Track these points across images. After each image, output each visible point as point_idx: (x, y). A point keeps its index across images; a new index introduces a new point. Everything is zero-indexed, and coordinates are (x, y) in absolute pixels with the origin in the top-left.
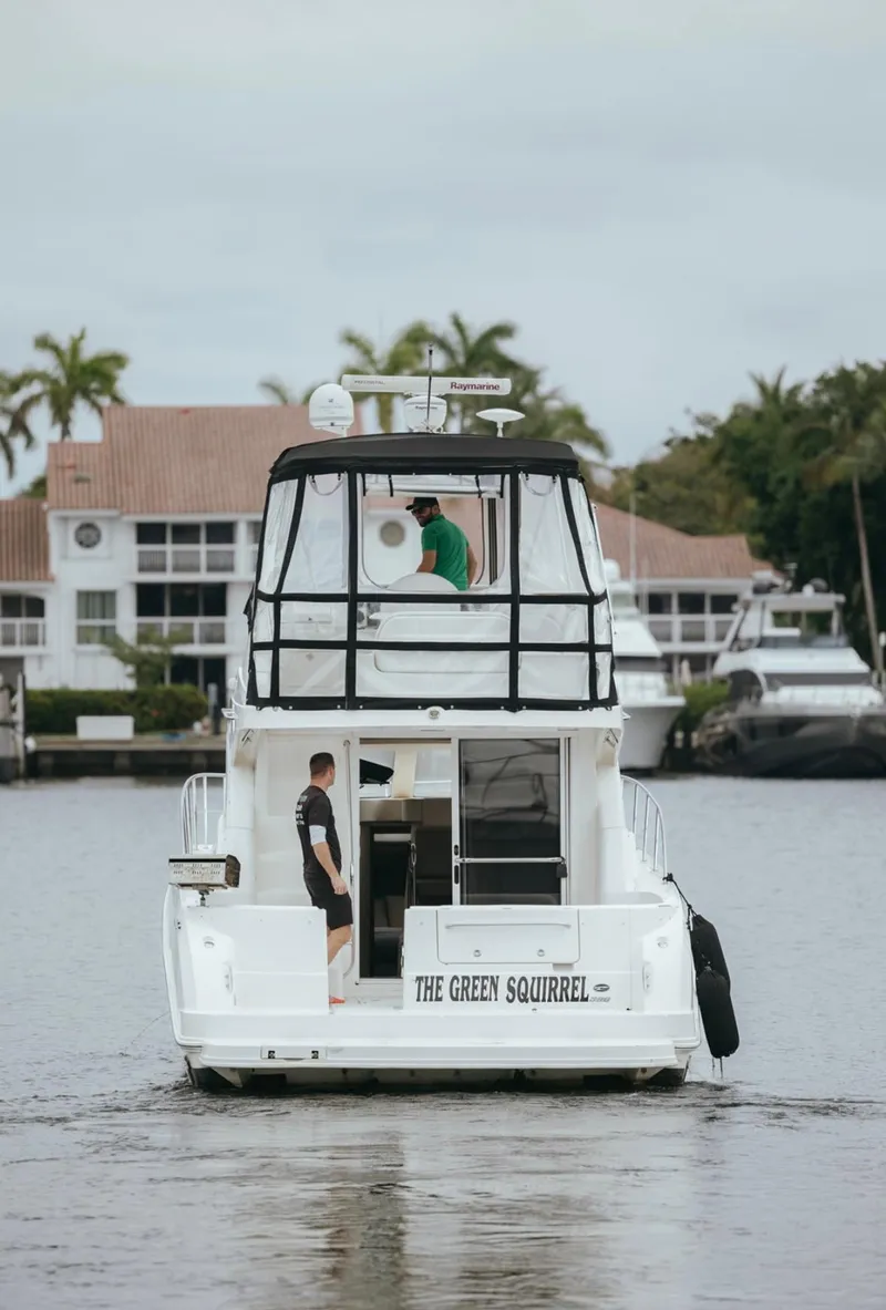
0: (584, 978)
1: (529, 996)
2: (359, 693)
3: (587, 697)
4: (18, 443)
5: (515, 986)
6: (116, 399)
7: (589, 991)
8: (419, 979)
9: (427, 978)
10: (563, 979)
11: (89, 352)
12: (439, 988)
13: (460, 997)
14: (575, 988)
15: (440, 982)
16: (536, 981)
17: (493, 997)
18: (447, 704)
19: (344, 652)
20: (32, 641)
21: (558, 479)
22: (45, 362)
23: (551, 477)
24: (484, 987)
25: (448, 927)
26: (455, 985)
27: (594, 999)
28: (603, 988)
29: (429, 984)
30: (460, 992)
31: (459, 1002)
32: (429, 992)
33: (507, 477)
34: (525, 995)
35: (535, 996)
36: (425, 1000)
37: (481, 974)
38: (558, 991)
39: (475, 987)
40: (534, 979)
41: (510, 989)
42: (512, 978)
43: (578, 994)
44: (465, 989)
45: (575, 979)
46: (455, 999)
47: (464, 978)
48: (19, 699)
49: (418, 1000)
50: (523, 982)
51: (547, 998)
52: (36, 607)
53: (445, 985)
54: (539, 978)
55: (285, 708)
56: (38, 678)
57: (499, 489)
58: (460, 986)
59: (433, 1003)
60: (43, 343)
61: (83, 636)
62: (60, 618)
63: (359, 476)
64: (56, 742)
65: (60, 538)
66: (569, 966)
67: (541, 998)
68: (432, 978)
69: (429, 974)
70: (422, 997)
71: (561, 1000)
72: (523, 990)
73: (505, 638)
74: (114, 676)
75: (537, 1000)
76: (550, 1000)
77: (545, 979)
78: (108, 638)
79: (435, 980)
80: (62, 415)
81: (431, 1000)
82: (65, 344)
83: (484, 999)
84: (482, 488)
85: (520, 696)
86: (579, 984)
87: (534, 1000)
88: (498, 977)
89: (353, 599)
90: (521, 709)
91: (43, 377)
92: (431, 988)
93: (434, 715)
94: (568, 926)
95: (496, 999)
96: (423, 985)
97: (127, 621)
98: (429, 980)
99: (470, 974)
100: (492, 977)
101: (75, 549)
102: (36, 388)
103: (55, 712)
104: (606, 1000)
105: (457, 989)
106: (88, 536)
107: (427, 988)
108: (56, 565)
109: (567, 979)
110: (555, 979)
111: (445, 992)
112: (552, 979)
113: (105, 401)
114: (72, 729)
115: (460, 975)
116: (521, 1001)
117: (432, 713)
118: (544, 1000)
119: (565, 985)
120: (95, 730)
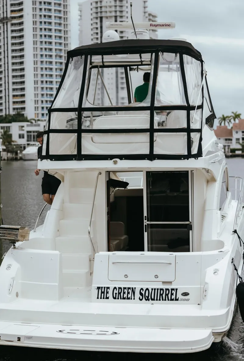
0: (177, 289)
1: (150, 297)
2: (83, 153)
3: (186, 153)
4: (230, 123)
5: (143, 293)
6: (240, 119)
7: (179, 296)
8: (98, 288)
9: (102, 288)
10: (166, 289)
11: (237, 114)
12: (107, 292)
13: (117, 297)
14: (172, 294)
15: (108, 289)
16: (153, 290)
17: (133, 298)
18: (121, 157)
19: (76, 134)
20: (231, 143)
21: (178, 55)
22: (233, 115)
23: (175, 54)
24: (128, 293)
25: (113, 263)
26: (115, 292)
27: (182, 300)
28: (186, 294)
29: (103, 291)
30: (117, 295)
31: (117, 300)
32: (103, 294)
33: (154, 54)
34: (148, 297)
35: (153, 298)
36: (101, 298)
37: (127, 286)
38: (164, 295)
39: (124, 293)
40: (152, 289)
41: (141, 294)
42: (142, 289)
43: (173, 297)
44: (120, 293)
45: (172, 289)
46: (115, 298)
47: (119, 288)
48: (229, 150)
49: (98, 298)
50: (147, 291)
51: (158, 299)
52: (231, 140)
53: (110, 291)
54: (155, 289)
55: (51, 160)
56: (232, 147)
57: (150, 60)
58: (117, 292)
59: (105, 299)
60: (233, 113)
61: (237, 143)
62: (234, 141)
63: (89, 56)
64: (234, 154)
65: (234, 133)
66: (170, 283)
67: (156, 299)
68: (105, 288)
69: (103, 286)
70: (100, 297)
71: (165, 300)
72: (147, 295)
73: (147, 126)
74: (239, 147)
75: (154, 300)
76: (160, 300)
77: (158, 289)
78: (239, 143)
79: (106, 289)
80: (235, 120)
81: (104, 298)
82: (235, 113)
83: (128, 298)
84: (142, 60)
85: (154, 153)
86: (174, 292)
87: (152, 300)
88: (135, 288)
89: (80, 110)
90: (155, 159)
91: (233, 116)
92: (104, 293)
93: (115, 163)
94: (170, 264)
95: (134, 299)
96: (100, 291)
97: (241, 141)
98: (103, 289)
99: (122, 286)
100: (132, 288)
101: (235, 134)
102: (232, 117)
103: (233, 151)
104: (188, 300)
105: (116, 294)
106: (237, 132)
107: (102, 292)
108: (233, 135)
109: (168, 289)
110: (163, 289)
111: (110, 295)
112: (161, 289)
113: (239, 118)
114: (235, 152)
115: (117, 286)
116: (146, 300)
117: (114, 161)
118: (157, 300)
119: (167, 293)
120: (238, 152)
